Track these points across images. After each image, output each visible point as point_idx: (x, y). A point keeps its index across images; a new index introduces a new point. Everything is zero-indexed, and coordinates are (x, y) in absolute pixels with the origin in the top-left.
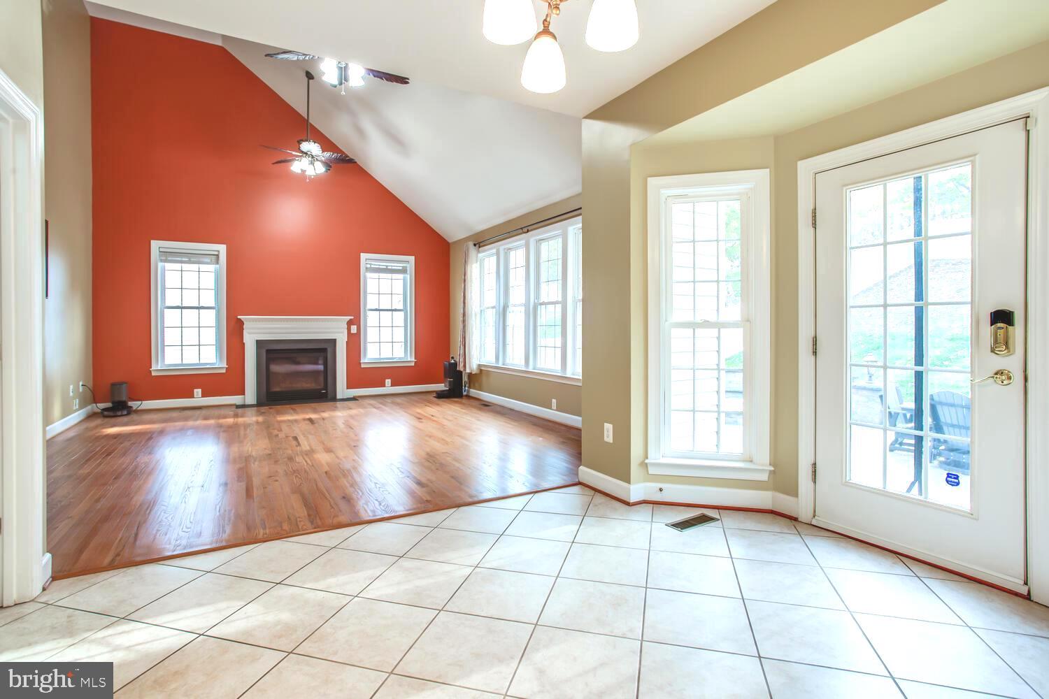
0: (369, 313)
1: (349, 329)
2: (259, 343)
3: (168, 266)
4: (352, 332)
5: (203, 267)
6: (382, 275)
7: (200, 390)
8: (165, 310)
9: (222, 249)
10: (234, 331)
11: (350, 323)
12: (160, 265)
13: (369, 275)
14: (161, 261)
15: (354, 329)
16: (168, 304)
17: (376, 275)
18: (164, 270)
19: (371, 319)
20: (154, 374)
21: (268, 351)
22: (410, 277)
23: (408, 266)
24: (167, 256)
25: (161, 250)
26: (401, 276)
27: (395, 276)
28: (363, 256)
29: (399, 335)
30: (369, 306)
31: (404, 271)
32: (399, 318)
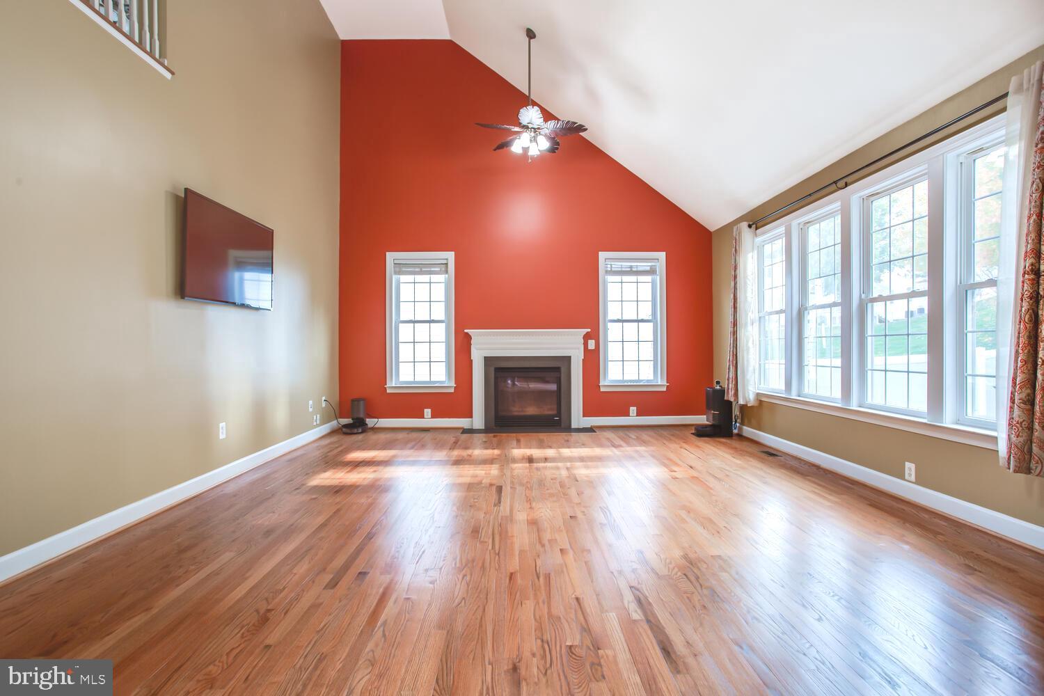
0: (610, 325)
1: (586, 344)
2: (488, 360)
3: (403, 278)
4: (590, 348)
5: (435, 278)
6: (626, 278)
7: (429, 410)
8: (401, 325)
9: (450, 256)
10: (462, 347)
11: (587, 337)
12: (395, 277)
13: (610, 278)
14: (396, 273)
15: (591, 344)
16: (402, 318)
17: (618, 278)
18: (398, 283)
19: (613, 332)
20: (389, 391)
21: (498, 370)
22: (660, 278)
23: (658, 264)
24: (401, 268)
25: (396, 262)
26: (648, 278)
27: (641, 278)
28: (602, 255)
29: (647, 351)
30: (610, 317)
31: (652, 272)
32: (647, 330)
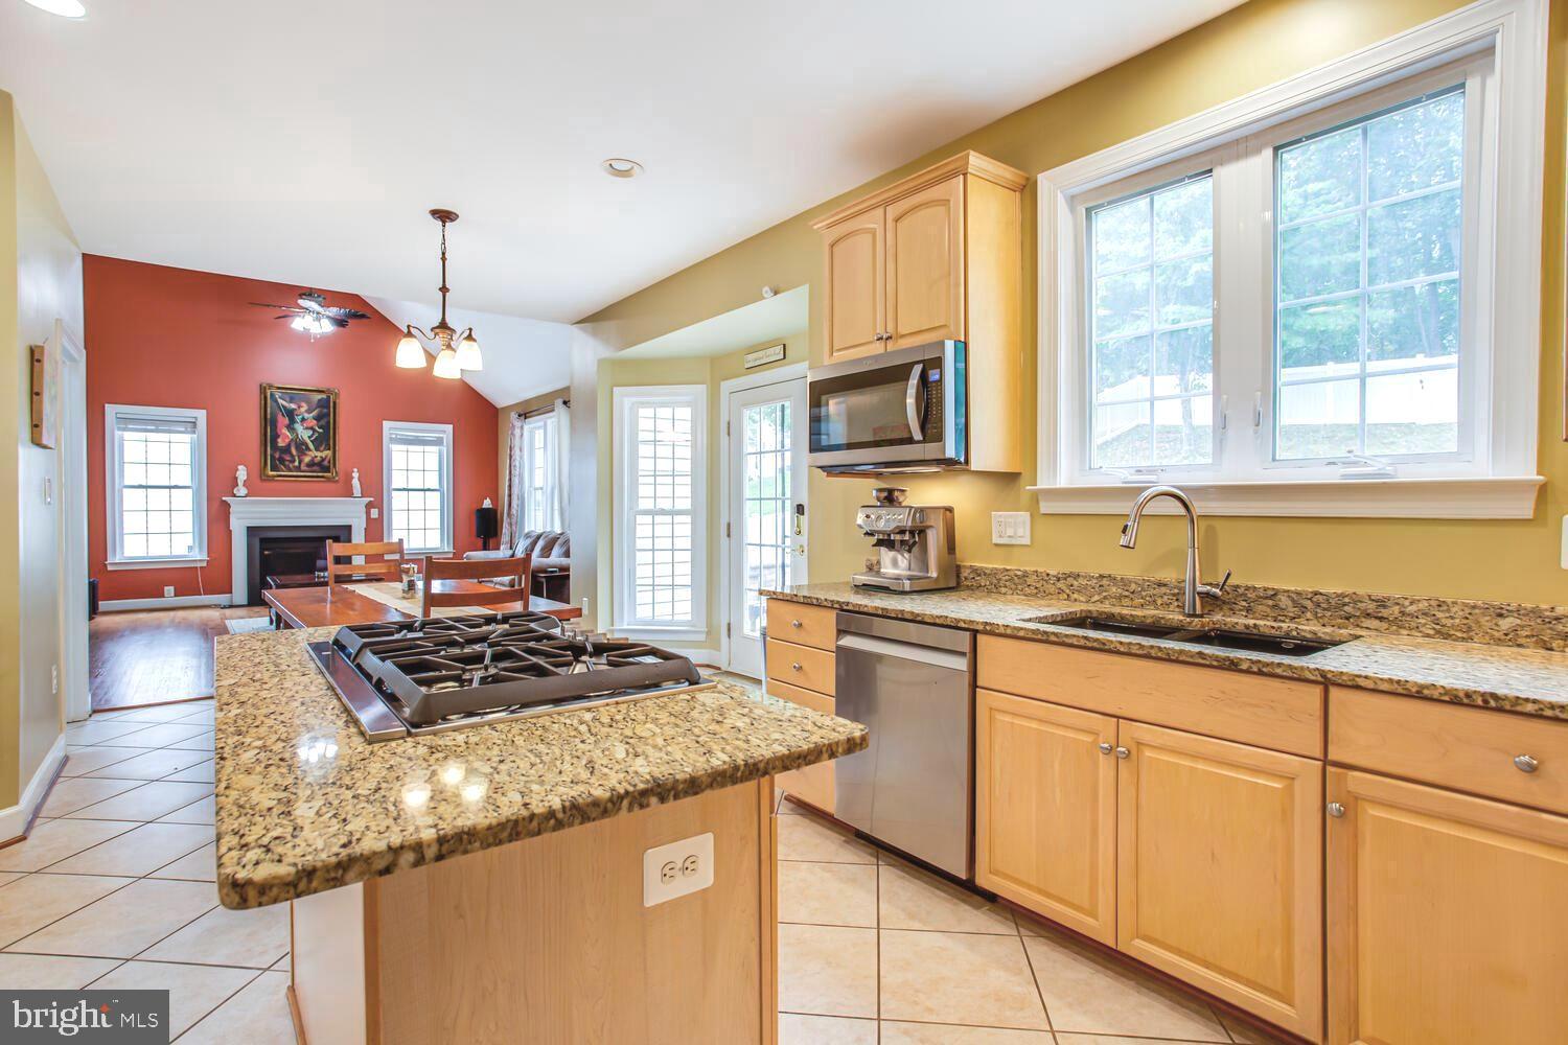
0: (394, 493)
1: (368, 513)
2: (251, 531)
3: (127, 435)
4: (372, 516)
5: (175, 437)
6: (411, 448)
7: (172, 588)
8: (124, 490)
9: (201, 415)
10: (217, 516)
11: (369, 506)
12: (118, 433)
13: (395, 447)
14: (119, 429)
15: (374, 513)
16: (127, 483)
17: (404, 447)
18: (122, 440)
19: (398, 501)
20: (110, 568)
21: (263, 541)
22: (447, 449)
23: (445, 436)
24: (125, 422)
25: (119, 416)
26: (435, 449)
27: (427, 448)
28: (387, 424)
29: (434, 520)
30: (395, 485)
31: (438, 442)
32: (434, 500)
